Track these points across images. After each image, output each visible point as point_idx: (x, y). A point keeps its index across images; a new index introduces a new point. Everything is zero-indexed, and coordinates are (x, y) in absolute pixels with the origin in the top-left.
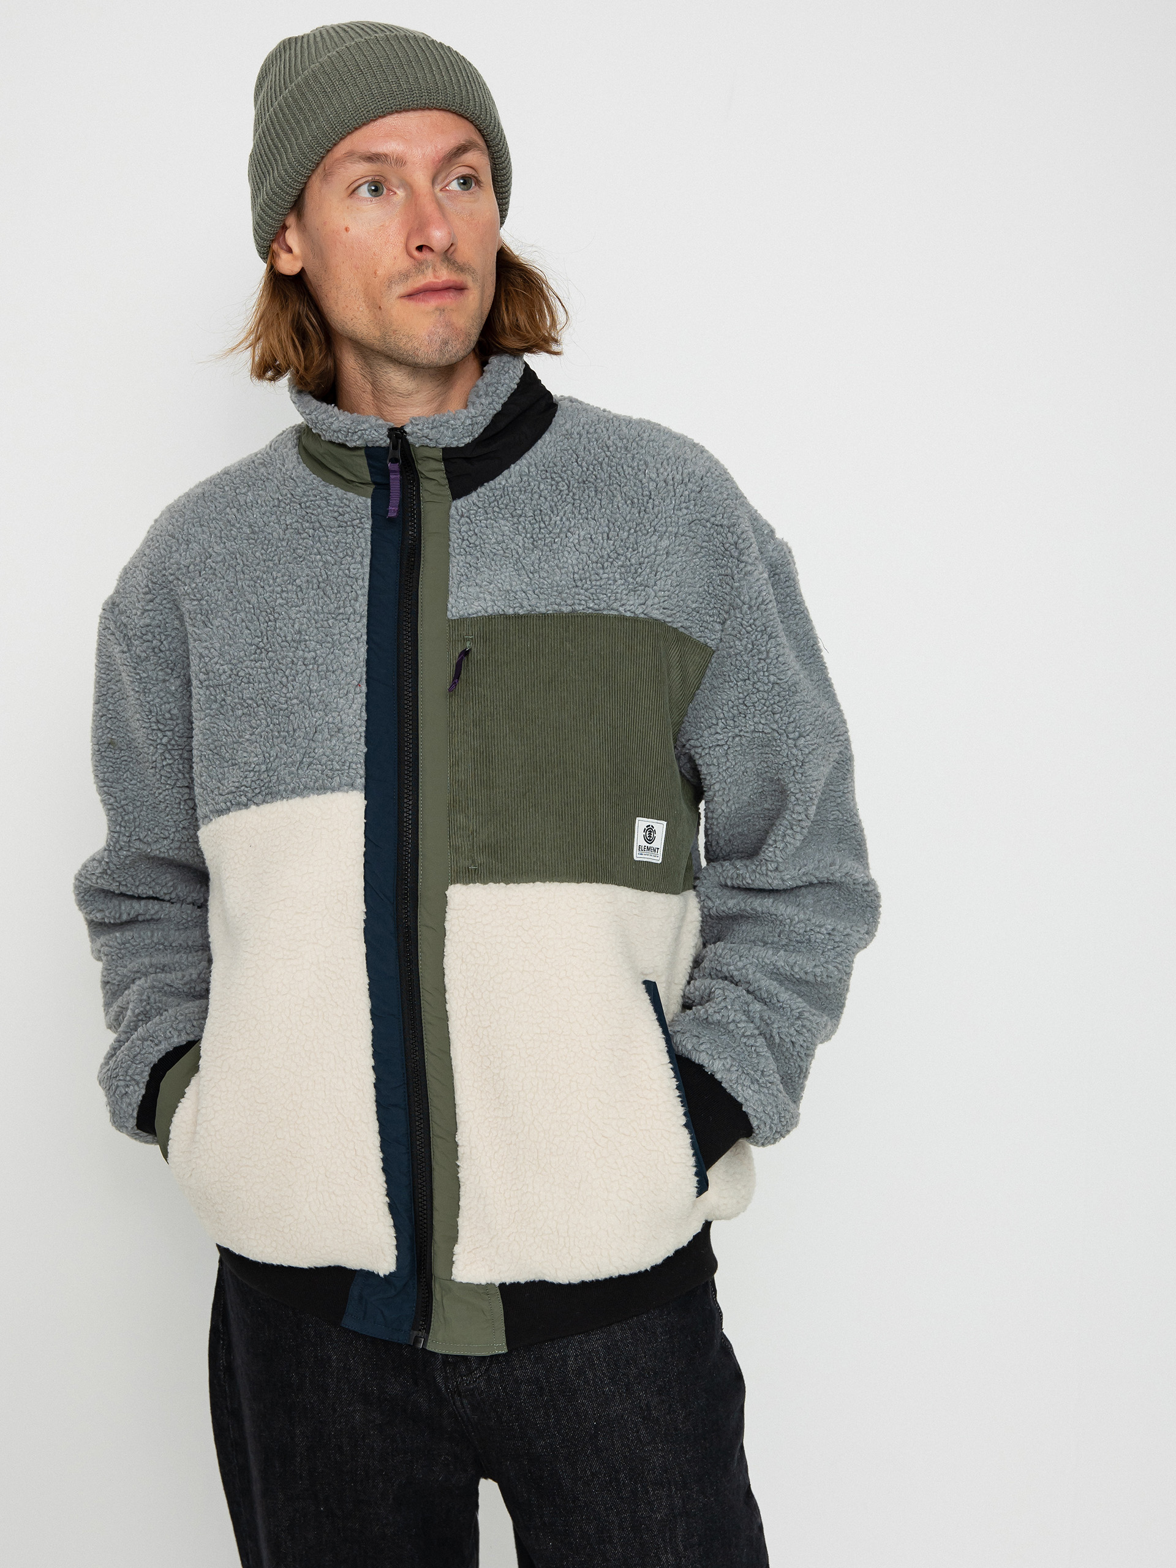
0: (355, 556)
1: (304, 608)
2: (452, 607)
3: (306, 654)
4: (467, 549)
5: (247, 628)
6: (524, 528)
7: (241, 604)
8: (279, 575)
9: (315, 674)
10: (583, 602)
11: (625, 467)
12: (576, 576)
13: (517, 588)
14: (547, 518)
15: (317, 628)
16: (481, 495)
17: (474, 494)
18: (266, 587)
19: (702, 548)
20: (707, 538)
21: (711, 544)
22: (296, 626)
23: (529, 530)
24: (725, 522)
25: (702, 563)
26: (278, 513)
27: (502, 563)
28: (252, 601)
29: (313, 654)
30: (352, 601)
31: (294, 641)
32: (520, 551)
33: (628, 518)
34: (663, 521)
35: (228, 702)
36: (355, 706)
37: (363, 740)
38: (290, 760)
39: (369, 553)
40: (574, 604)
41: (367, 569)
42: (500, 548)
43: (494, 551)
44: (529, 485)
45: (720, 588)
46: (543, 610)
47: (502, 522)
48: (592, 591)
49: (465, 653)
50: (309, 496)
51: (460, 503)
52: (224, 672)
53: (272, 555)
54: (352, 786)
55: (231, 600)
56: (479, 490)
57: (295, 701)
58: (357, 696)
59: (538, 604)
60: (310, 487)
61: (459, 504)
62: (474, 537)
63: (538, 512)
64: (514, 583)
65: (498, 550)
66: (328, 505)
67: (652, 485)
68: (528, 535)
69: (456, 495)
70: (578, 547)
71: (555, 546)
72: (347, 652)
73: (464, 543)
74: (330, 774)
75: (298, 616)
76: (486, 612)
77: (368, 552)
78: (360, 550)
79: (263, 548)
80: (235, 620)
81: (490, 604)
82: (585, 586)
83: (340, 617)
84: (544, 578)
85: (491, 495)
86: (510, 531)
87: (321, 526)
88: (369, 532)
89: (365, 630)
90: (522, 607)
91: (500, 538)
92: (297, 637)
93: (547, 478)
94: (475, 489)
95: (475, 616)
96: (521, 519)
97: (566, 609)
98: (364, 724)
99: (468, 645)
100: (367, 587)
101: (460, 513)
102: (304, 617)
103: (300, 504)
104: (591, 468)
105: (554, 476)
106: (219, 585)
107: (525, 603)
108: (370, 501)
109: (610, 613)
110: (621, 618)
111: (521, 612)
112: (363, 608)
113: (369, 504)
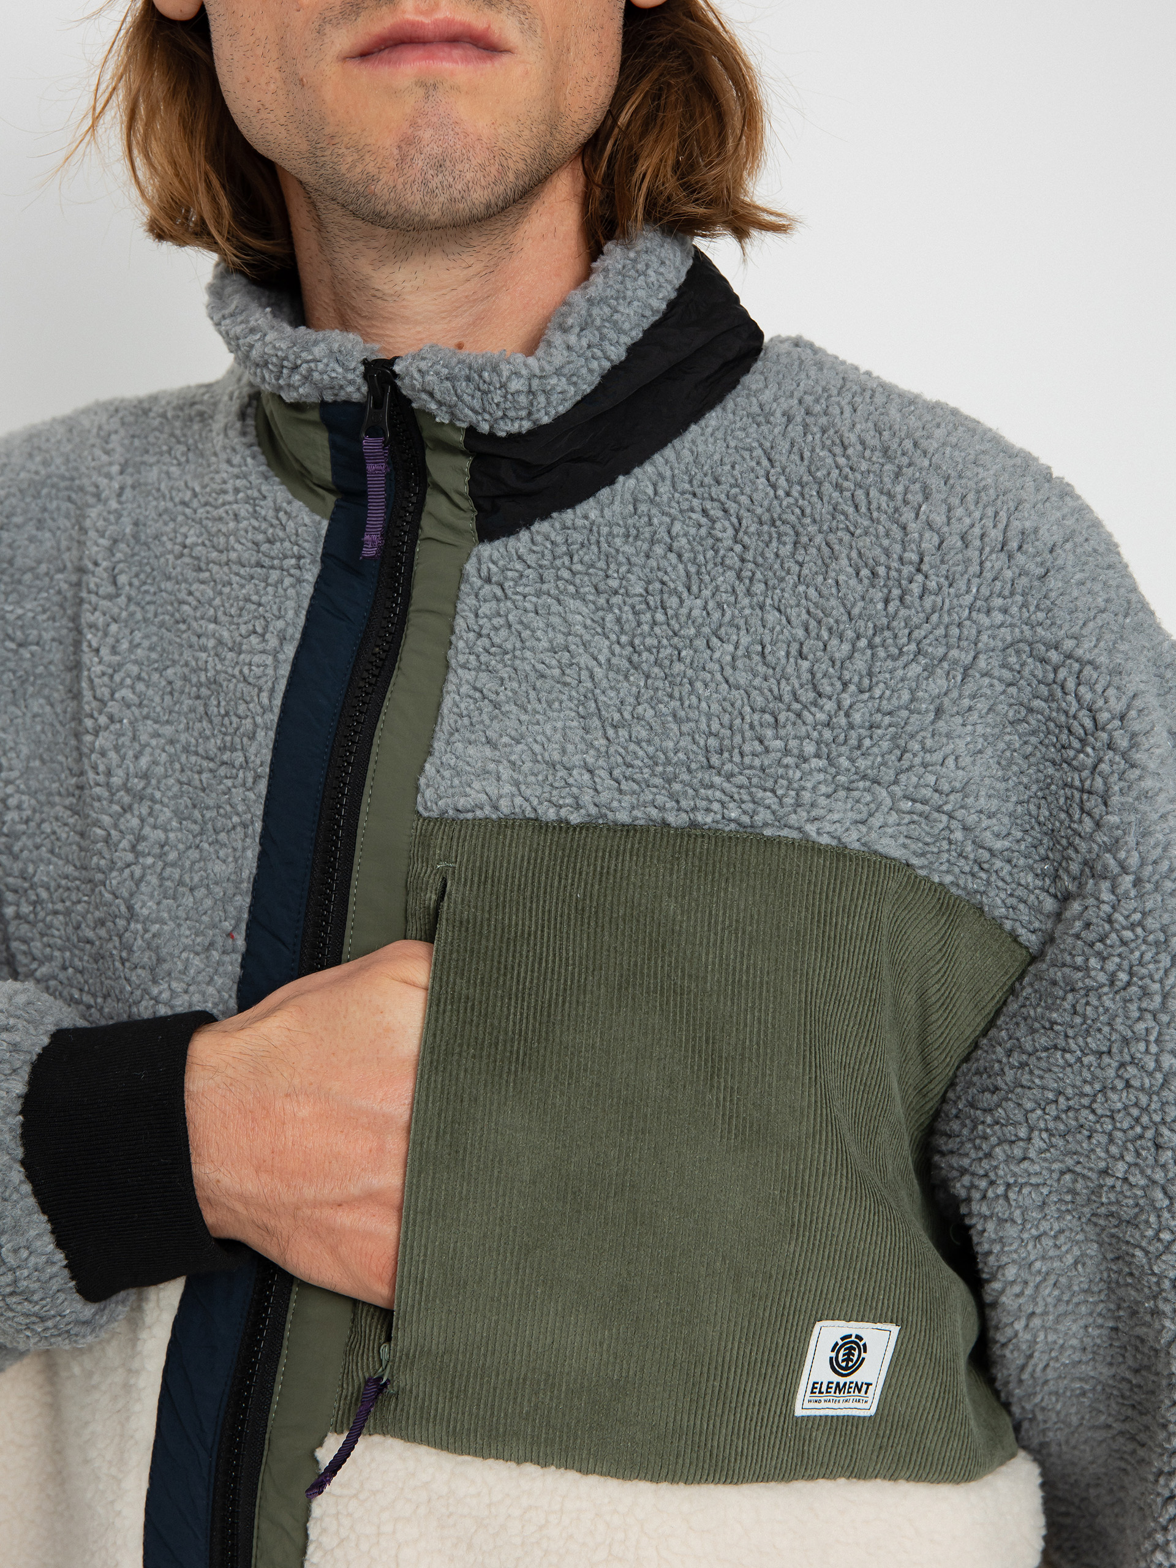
0: (268, 636)
2: (428, 786)
3: (147, 830)
4: (484, 658)
6: (618, 620)
9: (154, 881)
10: (716, 806)
11: (873, 493)
13: (576, 759)
14: (674, 601)
16: (539, 538)
17: (524, 535)
19: (1031, 710)
20: (1044, 690)
21: (1054, 705)
22: (144, 762)
23: (626, 627)
24: (1103, 659)
25: (1029, 749)
27: (554, 695)
29: (162, 836)
32: (599, 672)
36: (219, 980)
39: (298, 636)
40: (695, 809)
41: (285, 670)
42: (554, 662)
43: (540, 667)
44: (649, 524)
45: (1063, 816)
46: (623, 817)
47: (573, 604)
51: (486, 550)
56: (536, 527)
58: (225, 957)
59: (615, 804)
61: (486, 554)
62: (504, 632)
63: (657, 586)
64: (570, 748)
65: (549, 667)
66: (255, 515)
67: (930, 541)
68: (624, 639)
69: (488, 532)
70: (728, 671)
72: (222, 852)
73: (479, 643)
75: (154, 742)
76: (496, 808)
77: (296, 632)
78: (280, 624)
81: (508, 789)
83: (222, 769)
84: (638, 743)
85: (560, 539)
86: (585, 627)
88: (308, 590)
89: (259, 810)
90: (578, 807)
91: (560, 639)
94: (528, 525)
95: (470, 816)
96: (616, 600)
100: (277, 711)
101: (484, 573)
102: (164, 750)
104: (796, 490)
105: (708, 505)
107: (587, 798)
108: (325, 524)
109: (785, 832)
110: (808, 848)
111: (575, 818)
112: (267, 755)
113: (323, 532)
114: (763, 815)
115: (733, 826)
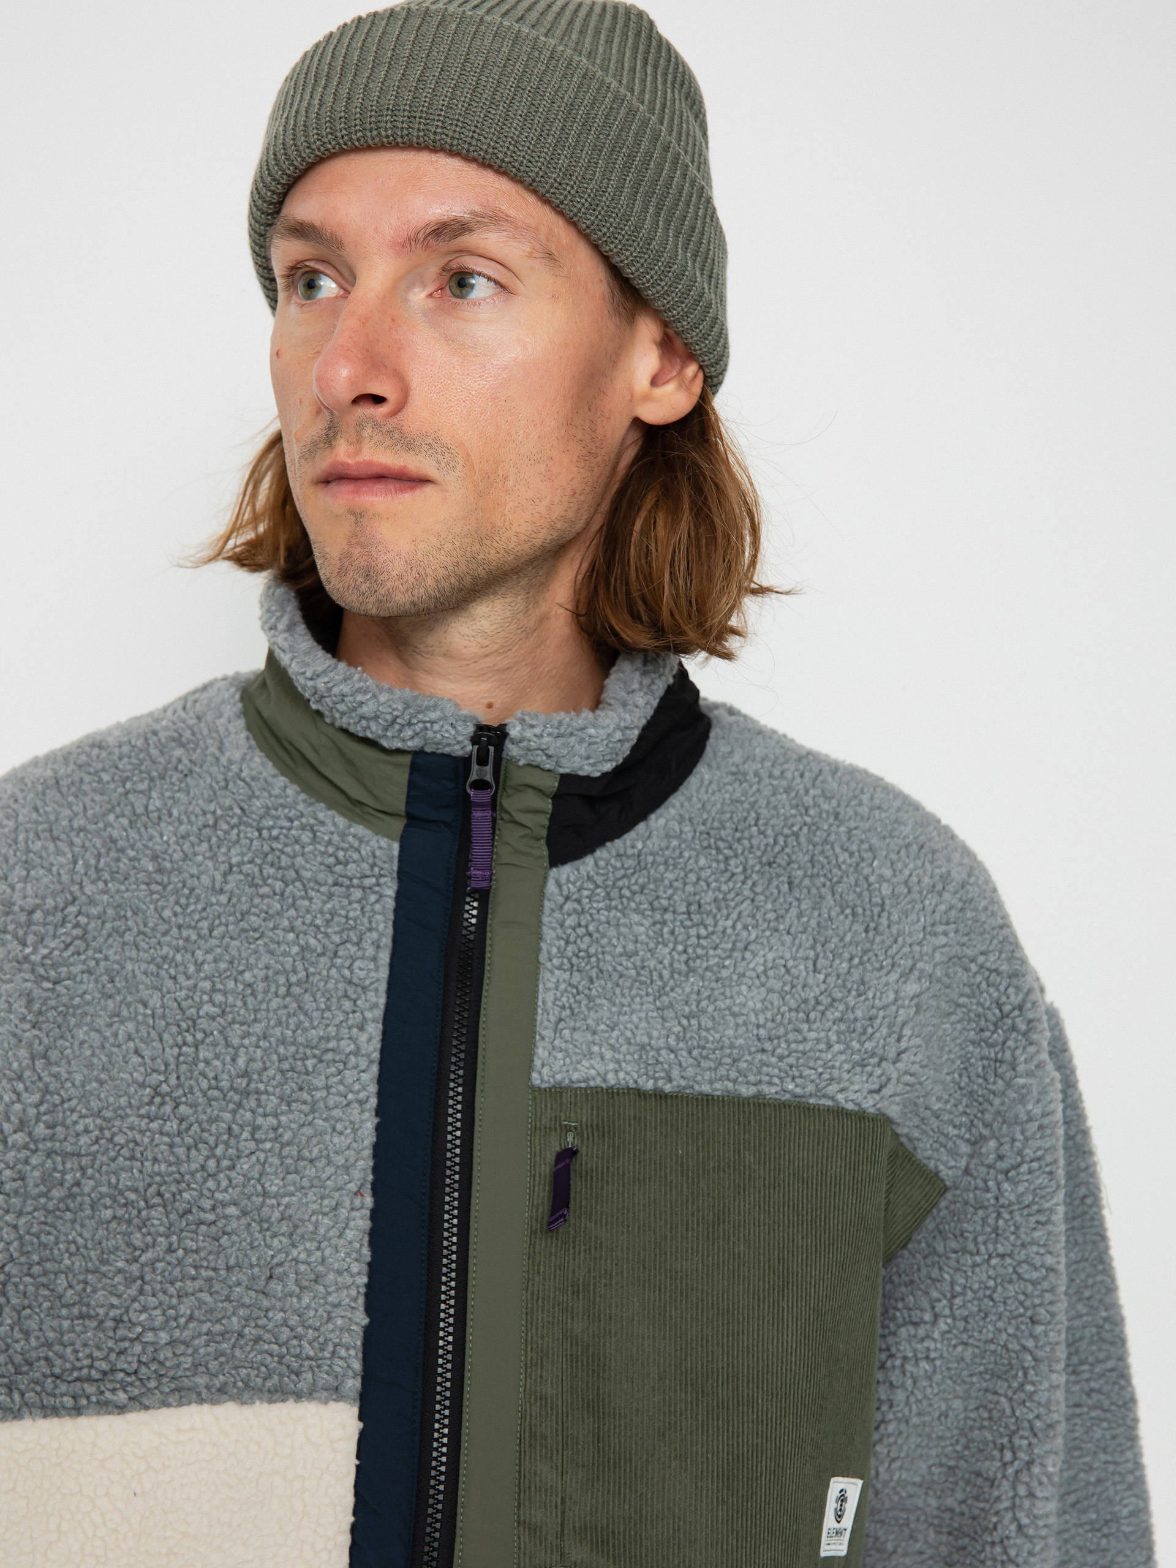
0: (364, 945)
1: (258, 1028)
2: (543, 1065)
3: (260, 1120)
4: (575, 960)
5: (137, 1052)
6: (672, 932)
7: (128, 1005)
8: (210, 957)
9: (275, 1161)
10: (776, 1081)
12: (762, 1032)
13: (661, 1043)
14: (709, 921)
15: (282, 1072)
16: (602, 863)
17: (589, 860)
18: (181, 978)
20: (968, 991)
21: (974, 1001)
22: (241, 1062)
23: (680, 938)
26: (214, 840)
27: (634, 992)
28: (151, 1003)
29: (275, 1122)
30: (355, 1031)
31: (235, 1091)
32: (666, 974)
33: (848, 939)
34: (906, 950)
35: (87, 1190)
36: (350, 1234)
37: (361, 1300)
38: (218, 1328)
39: (390, 943)
40: (760, 1082)
41: (384, 973)
42: (630, 965)
43: (620, 968)
44: (681, 856)
46: (706, 1088)
47: (636, 918)
48: (791, 1060)
49: (568, 1155)
50: (278, 818)
51: (565, 872)
52: (87, 1131)
53: (197, 917)
54: (336, 1393)
55: (110, 997)
56: (598, 853)
57: (232, 1210)
58: (355, 1214)
59: (699, 1078)
60: (281, 801)
61: (564, 877)
62: (587, 939)
63: (695, 906)
64: (655, 1034)
65: (627, 969)
66: (316, 840)
67: (886, 889)
68: (680, 948)
69: (557, 859)
70: (763, 978)
71: (725, 973)
72: (339, 1127)
73: (569, 948)
74: (295, 1365)
75: (246, 1042)
76: (605, 1080)
77: (387, 941)
78: (375, 935)
79: (177, 903)
80: (116, 1035)
81: (611, 1066)
82: (779, 1051)
83: (329, 1056)
84: (707, 1030)
85: (618, 864)
86: (648, 936)
87: (299, 878)
88: (391, 904)
89: (373, 1088)
90: (670, 1079)
91: (631, 947)
92: (242, 1082)
93: (709, 847)
94: (592, 851)
95: (582, 1085)
96: (668, 916)
97: (746, 1091)
98: (365, 1269)
99: (570, 1139)
100: (382, 1007)
101: (565, 892)
102: (258, 1047)
103: (259, 830)
104: (781, 840)
105: (721, 844)
106: (92, 963)
107: (675, 1073)
108: (397, 845)
109: (821, 1102)
110: (838, 1112)
111: (668, 1088)
113: (396, 853)
114: (811, 1088)
115: (787, 1096)
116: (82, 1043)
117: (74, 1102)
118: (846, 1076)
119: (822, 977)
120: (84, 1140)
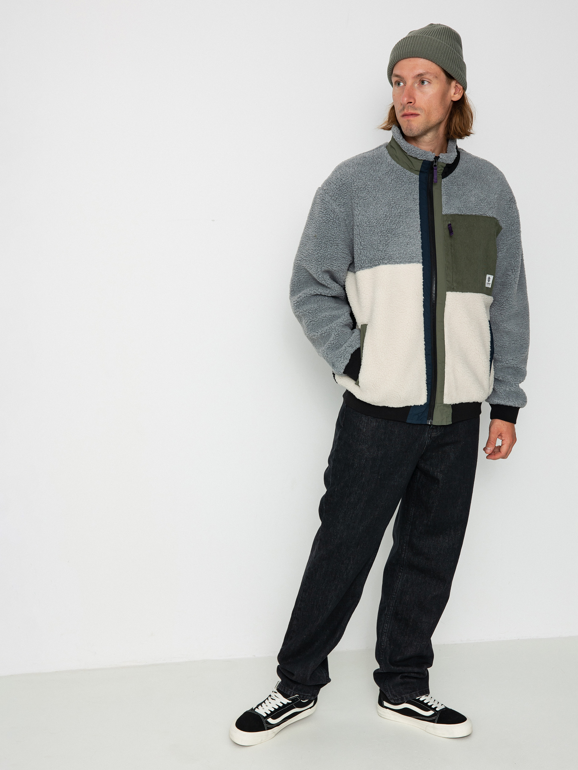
0: (415, 192)
1: (401, 206)
3: (403, 220)
4: (447, 194)
6: (461, 189)
8: (391, 194)
9: (406, 226)
12: (475, 204)
13: (461, 207)
14: (466, 187)
15: (406, 213)
16: (450, 178)
17: (448, 177)
18: (387, 197)
22: (399, 211)
26: (388, 175)
27: (456, 199)
28: (382, 201)
29: (405, 220)
31: (399, 215)
33: (486, 189)
34: (495, 190)
36: (418, 238)
37: (421, 248)
38: (399, 252)
41: (419, 197)
44: (460, 176)
46: (468, 214)
48: (480, 209)
49: (449, 225)
50: (399, 171)
52: (375, 222)
53: (388, 188)
54: (419, 262)
56: (449, 176)
57: (400, 234)
58: (419, 235)
59: (467, 212)
60: (399, 168)
61: (444, 180)
62: (449, 191)
63: (463, 184)
65: (455, 195)
66: (406, 175)
68: (462, 191)
69: (444, 178)
71: (469, 195)
72: (415, 221)
73: (446, 192)
74: (412, 258)
76: (453, 213)
77: (418, 192)
81: (454, 211)
82: (478, 207)
83: (412, 210)
84: (467, 204)
85: (452, 178)
87: (404, 181)
88: (418, 186)
89: (419, 215)
91: (455, 191)
93: (464, 174)
96: (460, 186)
97: (474, 214)
98: (421, 243)
99: (449, 222)
101: (444, 183)
103: (396, 173)
107: (464, 211)
108: (419, 176)
109: (485, 215)
110: (487, 217)
111: (463, 214)
112: (419, 208)
113: (419, 177)
114: (483, 213)
115: (480, 214)
116: (371, 209)
117: (372, 218)
118: (488, 211)
119: (483, 195)
120: (374, 224)
